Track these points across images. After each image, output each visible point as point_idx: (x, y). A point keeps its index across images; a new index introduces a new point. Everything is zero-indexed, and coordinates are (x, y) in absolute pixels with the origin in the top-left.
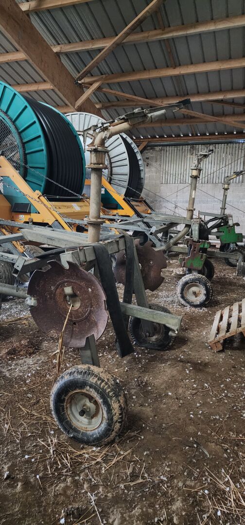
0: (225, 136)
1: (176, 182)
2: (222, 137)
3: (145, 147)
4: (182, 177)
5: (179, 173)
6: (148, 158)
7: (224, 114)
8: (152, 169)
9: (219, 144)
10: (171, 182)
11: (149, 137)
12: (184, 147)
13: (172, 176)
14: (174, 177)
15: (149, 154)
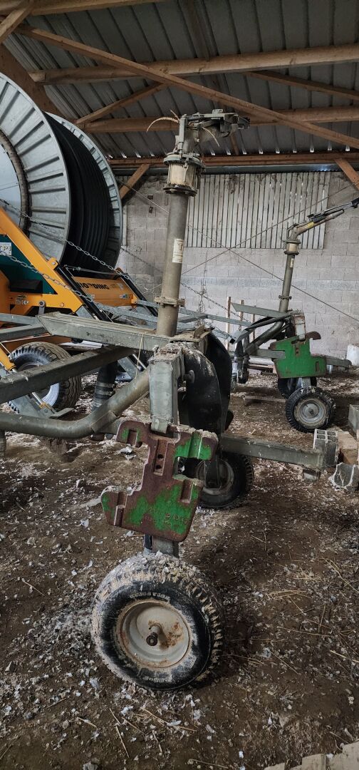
0: (293, 157)
1: (204, 245)
2: (288, 158)
3: (144, 175)
4: (214, 236)
5: (210, 227)
6: (151, 198)
7: (290, 108)
8: (160, 219)
9: (281, 172)
10: (195, 245)
11: (152, 155)
12: (218, 176)
13: (195, 232)
14: (200, 235)
15: (153, 189)
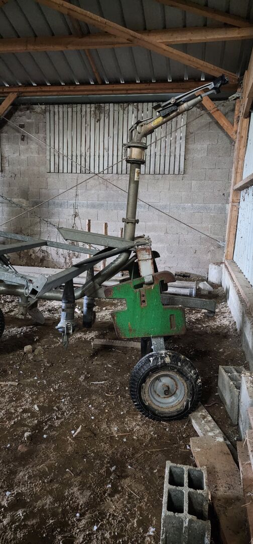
0: (151, 86)
1: (74, 171)
2: (148, 86)
3: (13, 104)
4: (83, 162)
5: (79, 154)
6: (22, 126)
8: (32, 146)
9: (143, 102)
11: (20, 84)
12: (84, 106)
13: (65, 159)
14: (70, 162)
15: (24, 118)
